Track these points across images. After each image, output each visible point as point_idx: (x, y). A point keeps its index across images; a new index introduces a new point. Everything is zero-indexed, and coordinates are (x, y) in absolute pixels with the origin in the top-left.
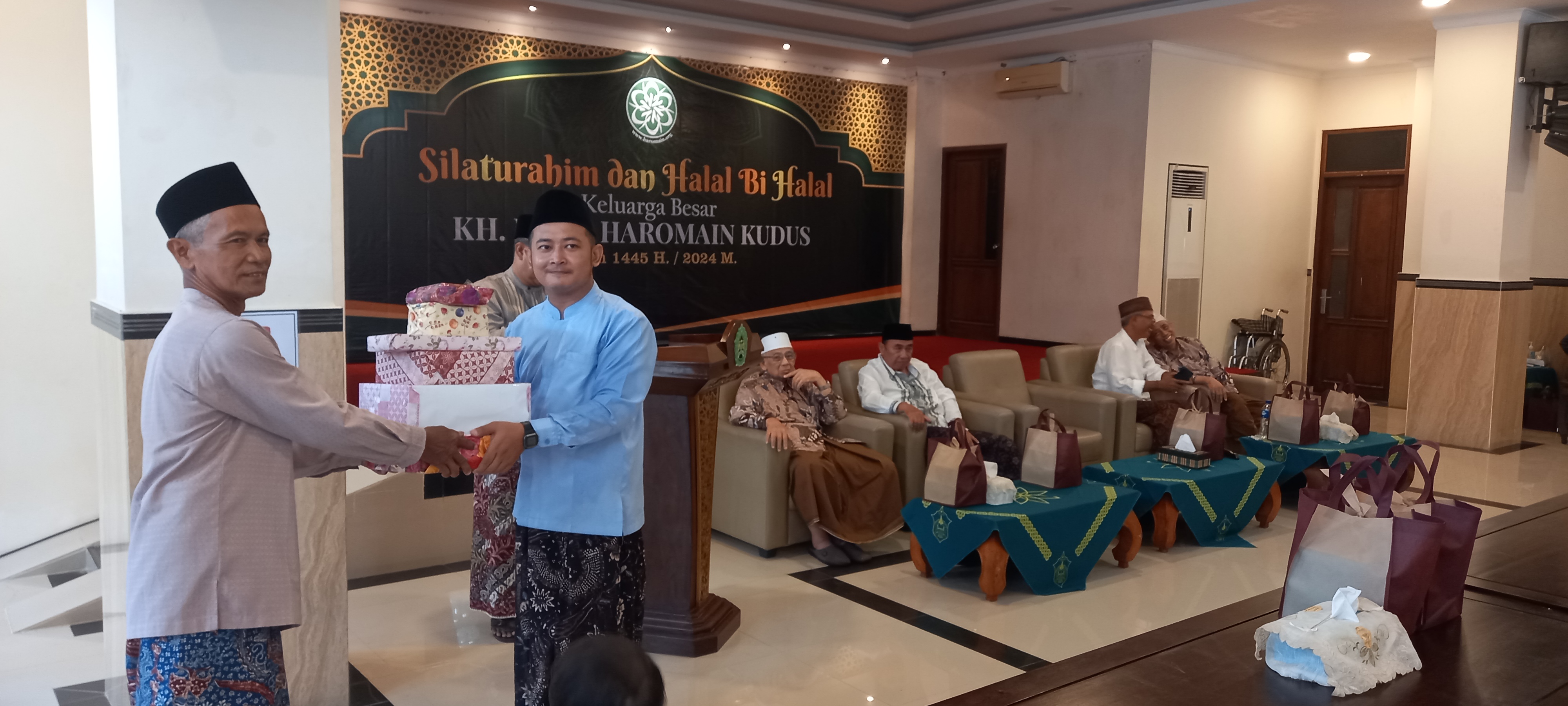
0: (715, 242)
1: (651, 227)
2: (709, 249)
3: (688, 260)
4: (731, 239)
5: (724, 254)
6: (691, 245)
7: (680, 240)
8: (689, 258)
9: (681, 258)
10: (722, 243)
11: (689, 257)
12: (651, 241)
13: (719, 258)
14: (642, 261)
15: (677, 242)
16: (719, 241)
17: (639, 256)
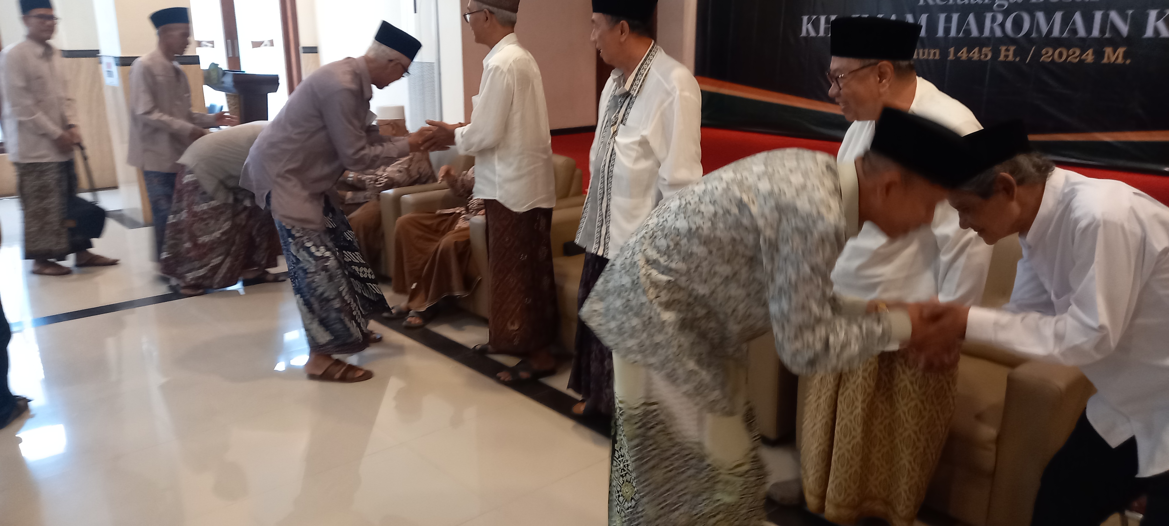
0: (1096, 33)
1: (1000, 18)
2: (1084, 44)
3: (1049, 57)
4: (1124, 29)
5: (1108, 50)
6: (1056, 39)
7: (1039, 30)
8: (1048, 55)
9: (1038, 54)
10: (1107, 35)
11: (1050, 53)
12: (998, 33)
13: (1099, 54)
14: (983, 57)
15: (1034, 35)
16: (1102, 31)
17: (980, 51)
